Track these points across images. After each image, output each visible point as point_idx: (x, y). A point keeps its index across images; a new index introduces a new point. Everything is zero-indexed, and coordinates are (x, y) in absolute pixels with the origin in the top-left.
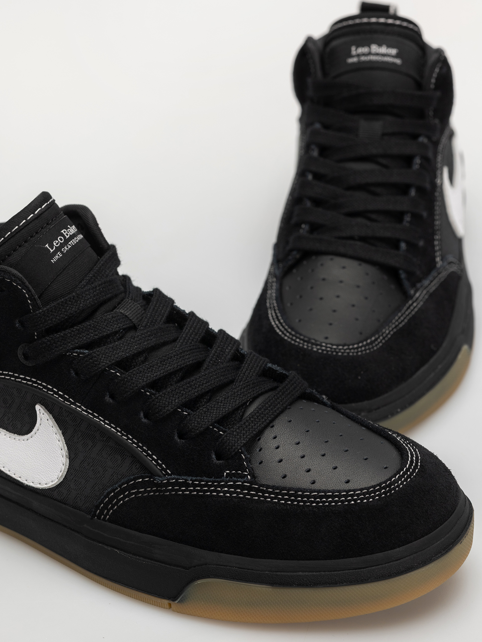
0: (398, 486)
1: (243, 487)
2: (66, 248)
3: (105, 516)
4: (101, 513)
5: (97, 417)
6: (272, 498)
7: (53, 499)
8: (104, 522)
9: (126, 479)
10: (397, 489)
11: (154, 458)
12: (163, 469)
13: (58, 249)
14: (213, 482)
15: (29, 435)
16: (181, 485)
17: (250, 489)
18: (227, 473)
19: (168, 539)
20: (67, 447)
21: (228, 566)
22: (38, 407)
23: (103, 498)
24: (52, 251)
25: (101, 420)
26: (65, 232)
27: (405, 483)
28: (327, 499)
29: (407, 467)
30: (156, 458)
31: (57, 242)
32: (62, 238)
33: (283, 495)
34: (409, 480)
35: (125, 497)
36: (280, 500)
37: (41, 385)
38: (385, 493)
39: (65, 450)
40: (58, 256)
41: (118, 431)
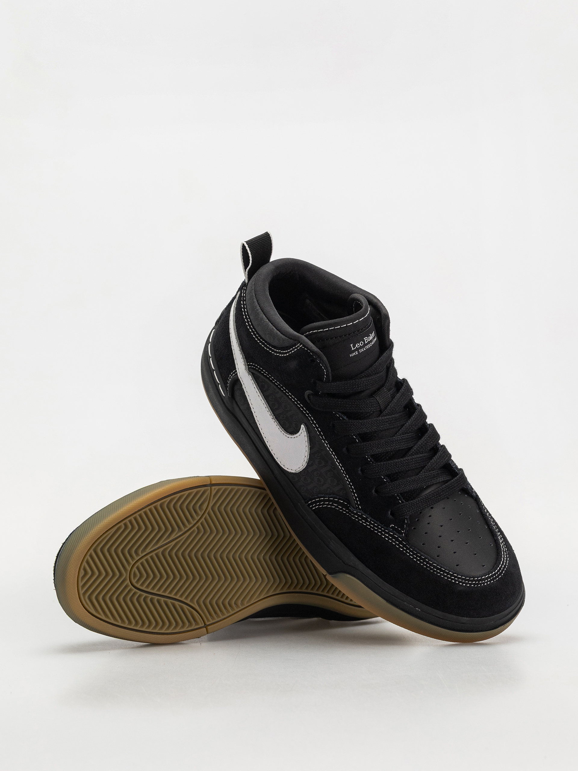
0: (484, 583)
1: (397, 539)
2: (362, 350)
3: (313, 507)
4: (312, 504)
5: (334, 456)
6: (410, 555)
7: (288, 478)
8: (310, 510)
9: (335, 496)
10: (482, 585)
11: (355, 495)
12: (357, 504)
13: (357, 349)
14: (382, 527)
15: (290, 436)
16: (363, 518)
17: (401, 542)
18: (392, 526)
19: (342, 541)
20: (309, 457)
21: (368, 577)
22: (302, 426)
23: (316, 498)
24: (353, 349)
25: (335, 458)
26: (366, 339)
27: (489, 583)
28: (440, 572)
29: (496, 572)
30: (356, 495)
31: (359, 344)
32: (363, 343)
33: (417, 556)
34: (492, 582)
35: (328, 504)
36: (414, 557)
37: (310, 417)
38: (474, 584)
39: (307, 458)
40: (356, 353)
41: (342, 469)
